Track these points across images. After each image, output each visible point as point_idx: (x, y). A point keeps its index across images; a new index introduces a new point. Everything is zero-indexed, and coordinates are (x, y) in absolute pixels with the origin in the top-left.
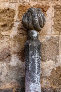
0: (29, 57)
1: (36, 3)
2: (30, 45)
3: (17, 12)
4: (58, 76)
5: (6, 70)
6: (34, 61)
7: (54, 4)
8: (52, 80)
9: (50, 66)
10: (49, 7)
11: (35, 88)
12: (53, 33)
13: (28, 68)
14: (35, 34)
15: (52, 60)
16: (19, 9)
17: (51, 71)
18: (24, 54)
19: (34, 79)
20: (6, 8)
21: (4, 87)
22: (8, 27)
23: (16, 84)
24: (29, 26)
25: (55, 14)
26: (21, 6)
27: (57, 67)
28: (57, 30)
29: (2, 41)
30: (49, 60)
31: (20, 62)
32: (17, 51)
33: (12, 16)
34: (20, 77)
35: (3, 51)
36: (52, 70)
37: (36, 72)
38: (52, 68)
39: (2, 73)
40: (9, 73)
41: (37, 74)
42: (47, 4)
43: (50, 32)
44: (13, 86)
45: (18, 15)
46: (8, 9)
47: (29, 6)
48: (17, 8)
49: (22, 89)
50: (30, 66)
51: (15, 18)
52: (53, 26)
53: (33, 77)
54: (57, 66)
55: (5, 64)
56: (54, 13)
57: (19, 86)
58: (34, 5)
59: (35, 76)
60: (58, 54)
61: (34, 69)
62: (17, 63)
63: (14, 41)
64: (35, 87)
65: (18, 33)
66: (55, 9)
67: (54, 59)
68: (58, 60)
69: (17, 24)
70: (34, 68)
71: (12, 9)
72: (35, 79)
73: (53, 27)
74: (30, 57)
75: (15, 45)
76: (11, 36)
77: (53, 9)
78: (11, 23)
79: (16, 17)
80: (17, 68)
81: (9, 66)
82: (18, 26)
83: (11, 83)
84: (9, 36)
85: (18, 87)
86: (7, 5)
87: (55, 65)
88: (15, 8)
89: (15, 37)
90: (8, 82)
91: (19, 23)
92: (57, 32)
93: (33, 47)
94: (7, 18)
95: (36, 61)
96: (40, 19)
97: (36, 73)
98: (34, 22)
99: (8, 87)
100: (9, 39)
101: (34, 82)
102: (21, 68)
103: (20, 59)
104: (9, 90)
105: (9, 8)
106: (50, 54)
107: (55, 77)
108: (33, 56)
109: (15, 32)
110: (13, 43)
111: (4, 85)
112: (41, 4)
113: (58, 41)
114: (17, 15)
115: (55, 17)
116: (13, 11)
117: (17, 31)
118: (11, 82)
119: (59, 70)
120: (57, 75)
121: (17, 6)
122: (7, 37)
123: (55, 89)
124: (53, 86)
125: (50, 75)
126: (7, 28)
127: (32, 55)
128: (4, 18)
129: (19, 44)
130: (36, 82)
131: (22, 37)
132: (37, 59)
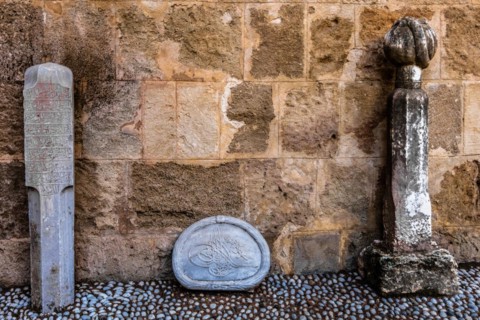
0: (405, 128)
1: (403, 4)
2: (408, 98)
3: (358, 27)
4: (462, 193)
5: (323, 179)
6: (416, 136)
7: (445, 7)
8: (444, 207)
9: (438, 165)
10: (433, 13)
11: (419, 206)
12: (445, 75)
13: (402, 153)
14: (417, 73)
15: (444, 147)
16: (361, 18)
17: (442, 178)
18: (371, 132)
19: (415, 181)
20: (331, 17)
21: (316, 228)
22: (333, 64)
23: (349, 220)
24: (406, 57)
25: (449, 28)
26: (366, 12)
27: (456, 168)
28: (454, 69)
29: (318, 99)
30: (436, 148)
31: (361, 154)
32: (353, 126)
33: (345, 35)
34: (360, 197)
35: (319, 124)
36: (445, 175)
37: (422, 163)
38: (443, 170)
39: (314, 186)
40: (330, 187)
41: (424, 169)
42: (429, 7)
43: (437, 74)
44: (339, 227)
45: (360, 34)
46: (336, 20)
47: (387, 11)
48: (358, 17)
49: (363, 234)
50: (407, 149)
51: (351, 41)
52: (444, 58)
53: (413, 176)
54: (458, 164)
55: (321, 162)
56: (444, 27)
57: (357, 226)
58: (398, 8)
59: (419, 174)
60: (459, 131)
61: (417, 155)
62: (354, 159)
63: (347, 98)
64: (418, 202)
65: (357, 75)
66: (446, 17)
67: (449, 144)
68: (460, 146)
69: (355, 55)
70: (415, 154)
71: (345, 20)
72: (418, 182)
73: (444, 62)
74: (408, 127)
75: (348, 110)
76: (342, 85)
77: (443, 17)
78: (342, 53)
79: (355, 39)
80: (352, 173)
81: (333, 167)
82: (357, 60)
83: (335, 217)
84: (337, 85)
85: (352, 228)
86: (334, 10)
87: (453, 160)
88: (352, 16)
89: (351, 87)
90: (328, 214)
91: (360, 53)
92: (455, 74)
93: (415, 104)
94: (332, 41)
95: (421, 137)
96: (431, 41)
97: (421, 166)
98: (418, 48)
99: (327, 227)
100: (335, 94)
101: (416, 189)
102: (363, 173)
103: (360, 147)
104: (331, 236)
105: (339, 15)
106: (438, 131)
107: (452, 197)
108: (414, 125)
109: (348, 75)
110: (343, 105)
111: (316, 222)
112: (414, 7)
113: (458, 96)
114: (357, 34)
115: (447, 36)
116: (348, 25)
117: (354, 73)
118: (335, 214)
119: (462, 177)
120: (459, 188)
121: (357, 12)
122: (330, 87)
123: (454, 232)
124: (448, 224)
125: (439, 192)
126: (331, 65)
127: (412, 122)
128: (325, 40)
129: (358, 106)
130: (421, 189)
131: (368, 88)
132: (422, 131)
